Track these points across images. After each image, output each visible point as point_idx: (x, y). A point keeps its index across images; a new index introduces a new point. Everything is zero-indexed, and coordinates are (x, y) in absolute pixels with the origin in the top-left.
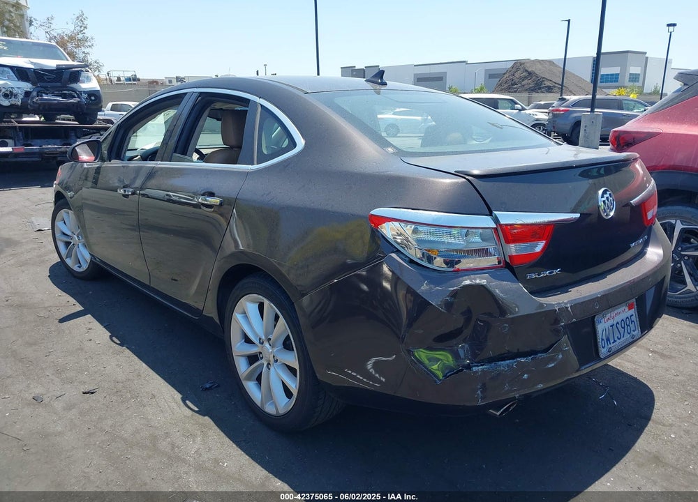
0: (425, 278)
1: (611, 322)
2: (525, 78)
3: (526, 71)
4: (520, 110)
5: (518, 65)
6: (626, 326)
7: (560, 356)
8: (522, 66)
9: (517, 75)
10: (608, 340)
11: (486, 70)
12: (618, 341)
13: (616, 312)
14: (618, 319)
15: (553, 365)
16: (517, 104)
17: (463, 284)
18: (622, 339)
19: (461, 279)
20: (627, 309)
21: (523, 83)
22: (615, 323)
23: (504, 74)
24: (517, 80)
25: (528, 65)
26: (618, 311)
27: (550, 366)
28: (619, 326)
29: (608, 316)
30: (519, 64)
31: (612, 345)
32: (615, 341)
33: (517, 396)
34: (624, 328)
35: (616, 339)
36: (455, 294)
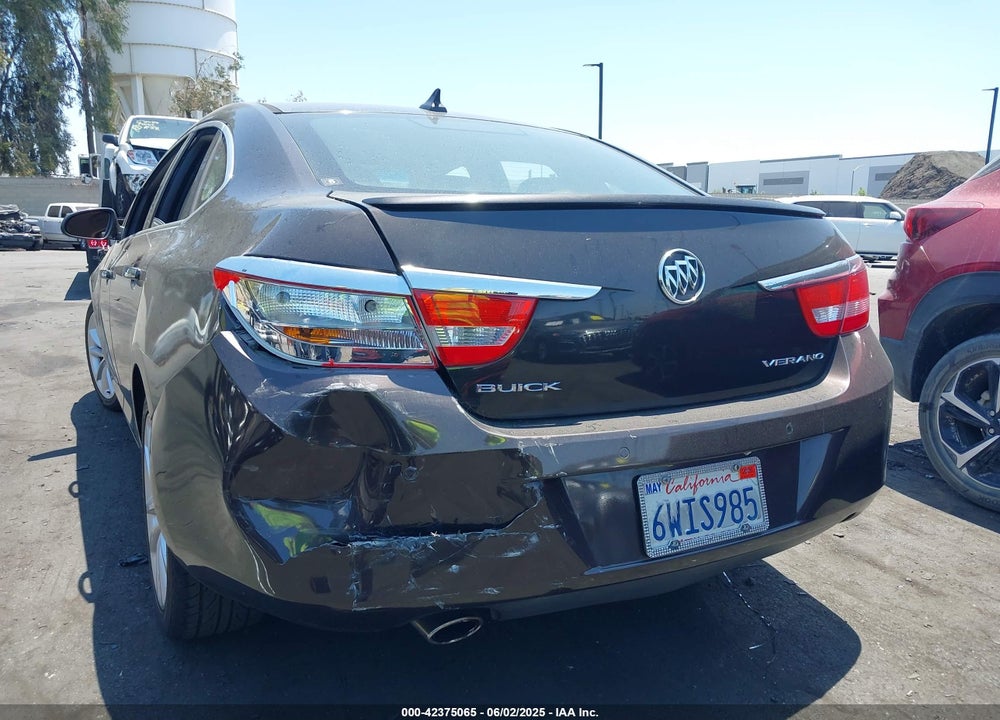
0: (265, 373)
1: (687, 494)
2: (932, 178)
3: (934, 167)
4: (898, 220)
5: (920, 160)
6: (729, 508)
7: (534, 539)
8: (927, 160)
9: (919, 174)
10: (675, 526)
11: (871, 168)
12: (703, 533)
13: (702, 477)
14: (710, 490)
15: (519, 553)
16: (893, 210)
17: (330, 387)
18: (715, 531)
19: (328, 379)
20: (735, 475)
21: (928, 185)
22: (698, 497)
23: (898, 172)
24: (918, 182)
25: (936, 159)
26: (711, 475)
27: (512, 555)
28: (710, 506)
29: (680, 481)
30: (921, 158)
31: (685, 537)
32: (693, 531)
33: (440, 604)
34: (723, 509)
35: (697, 526)
36: (312, 405)
